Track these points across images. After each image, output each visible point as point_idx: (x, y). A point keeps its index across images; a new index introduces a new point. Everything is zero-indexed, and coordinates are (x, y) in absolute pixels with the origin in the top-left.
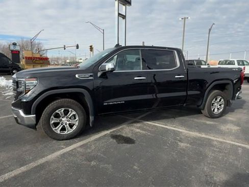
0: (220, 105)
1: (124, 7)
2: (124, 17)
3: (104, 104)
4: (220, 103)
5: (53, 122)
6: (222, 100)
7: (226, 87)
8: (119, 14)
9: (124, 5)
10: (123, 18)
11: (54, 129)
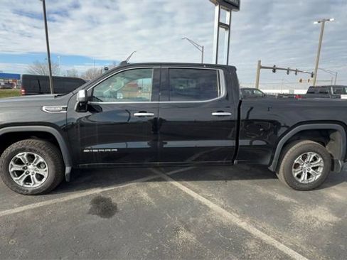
0: (315, 168)
1: (228, 14)
2: (227, 27)
3: (85, 151)
4: (314, 164)
5: (12, 170)
6: (320, 159)
7: (332, 136)
8: (220, 24)
9: (228, 11)
10: (226, 29)
11: (15, 179)
